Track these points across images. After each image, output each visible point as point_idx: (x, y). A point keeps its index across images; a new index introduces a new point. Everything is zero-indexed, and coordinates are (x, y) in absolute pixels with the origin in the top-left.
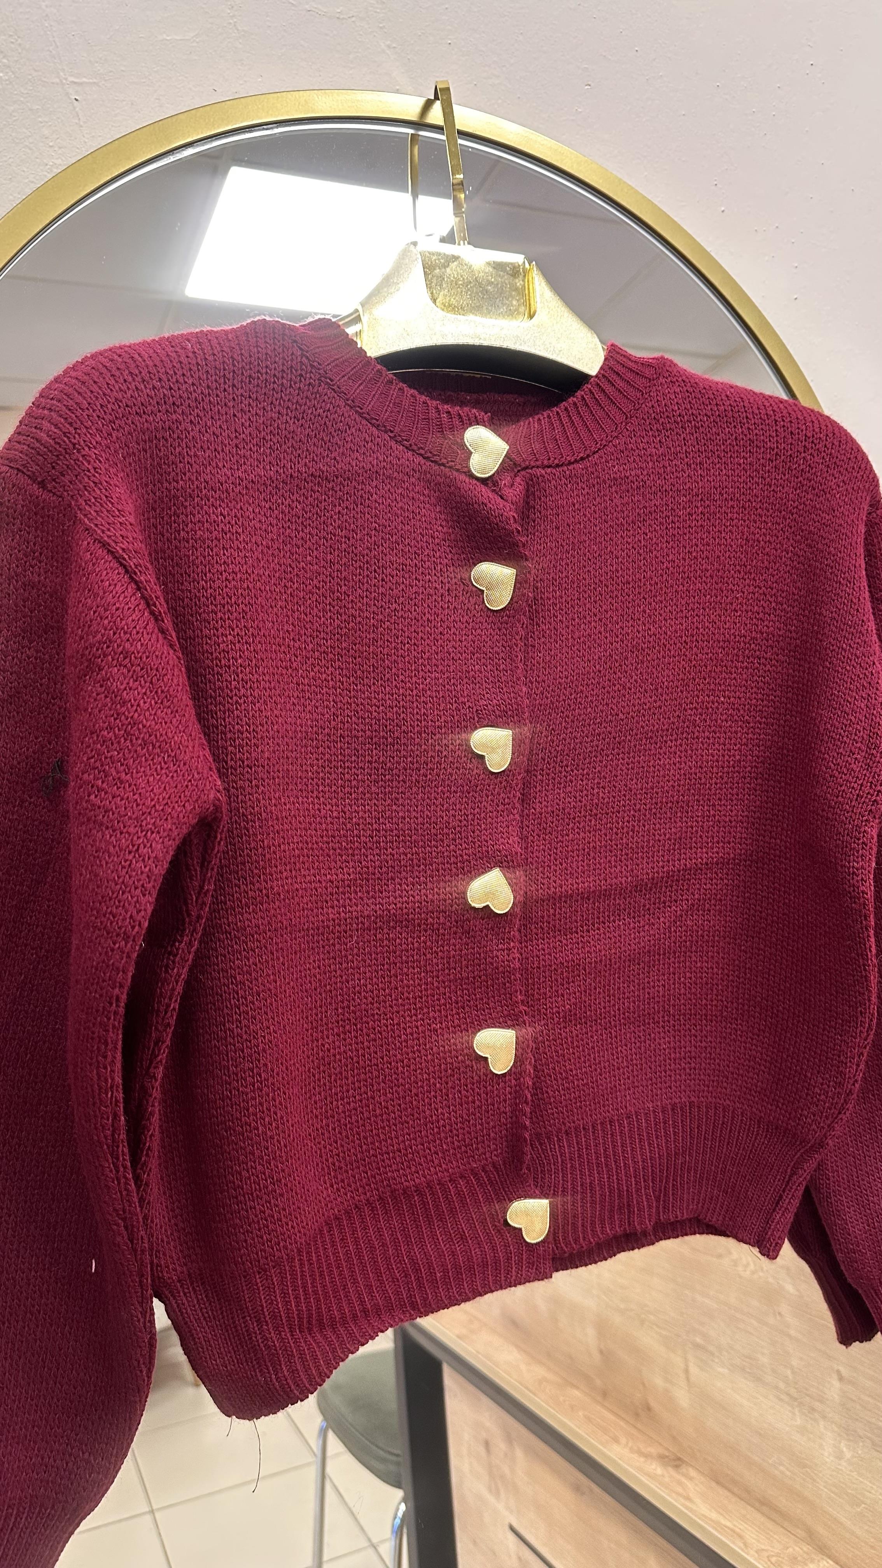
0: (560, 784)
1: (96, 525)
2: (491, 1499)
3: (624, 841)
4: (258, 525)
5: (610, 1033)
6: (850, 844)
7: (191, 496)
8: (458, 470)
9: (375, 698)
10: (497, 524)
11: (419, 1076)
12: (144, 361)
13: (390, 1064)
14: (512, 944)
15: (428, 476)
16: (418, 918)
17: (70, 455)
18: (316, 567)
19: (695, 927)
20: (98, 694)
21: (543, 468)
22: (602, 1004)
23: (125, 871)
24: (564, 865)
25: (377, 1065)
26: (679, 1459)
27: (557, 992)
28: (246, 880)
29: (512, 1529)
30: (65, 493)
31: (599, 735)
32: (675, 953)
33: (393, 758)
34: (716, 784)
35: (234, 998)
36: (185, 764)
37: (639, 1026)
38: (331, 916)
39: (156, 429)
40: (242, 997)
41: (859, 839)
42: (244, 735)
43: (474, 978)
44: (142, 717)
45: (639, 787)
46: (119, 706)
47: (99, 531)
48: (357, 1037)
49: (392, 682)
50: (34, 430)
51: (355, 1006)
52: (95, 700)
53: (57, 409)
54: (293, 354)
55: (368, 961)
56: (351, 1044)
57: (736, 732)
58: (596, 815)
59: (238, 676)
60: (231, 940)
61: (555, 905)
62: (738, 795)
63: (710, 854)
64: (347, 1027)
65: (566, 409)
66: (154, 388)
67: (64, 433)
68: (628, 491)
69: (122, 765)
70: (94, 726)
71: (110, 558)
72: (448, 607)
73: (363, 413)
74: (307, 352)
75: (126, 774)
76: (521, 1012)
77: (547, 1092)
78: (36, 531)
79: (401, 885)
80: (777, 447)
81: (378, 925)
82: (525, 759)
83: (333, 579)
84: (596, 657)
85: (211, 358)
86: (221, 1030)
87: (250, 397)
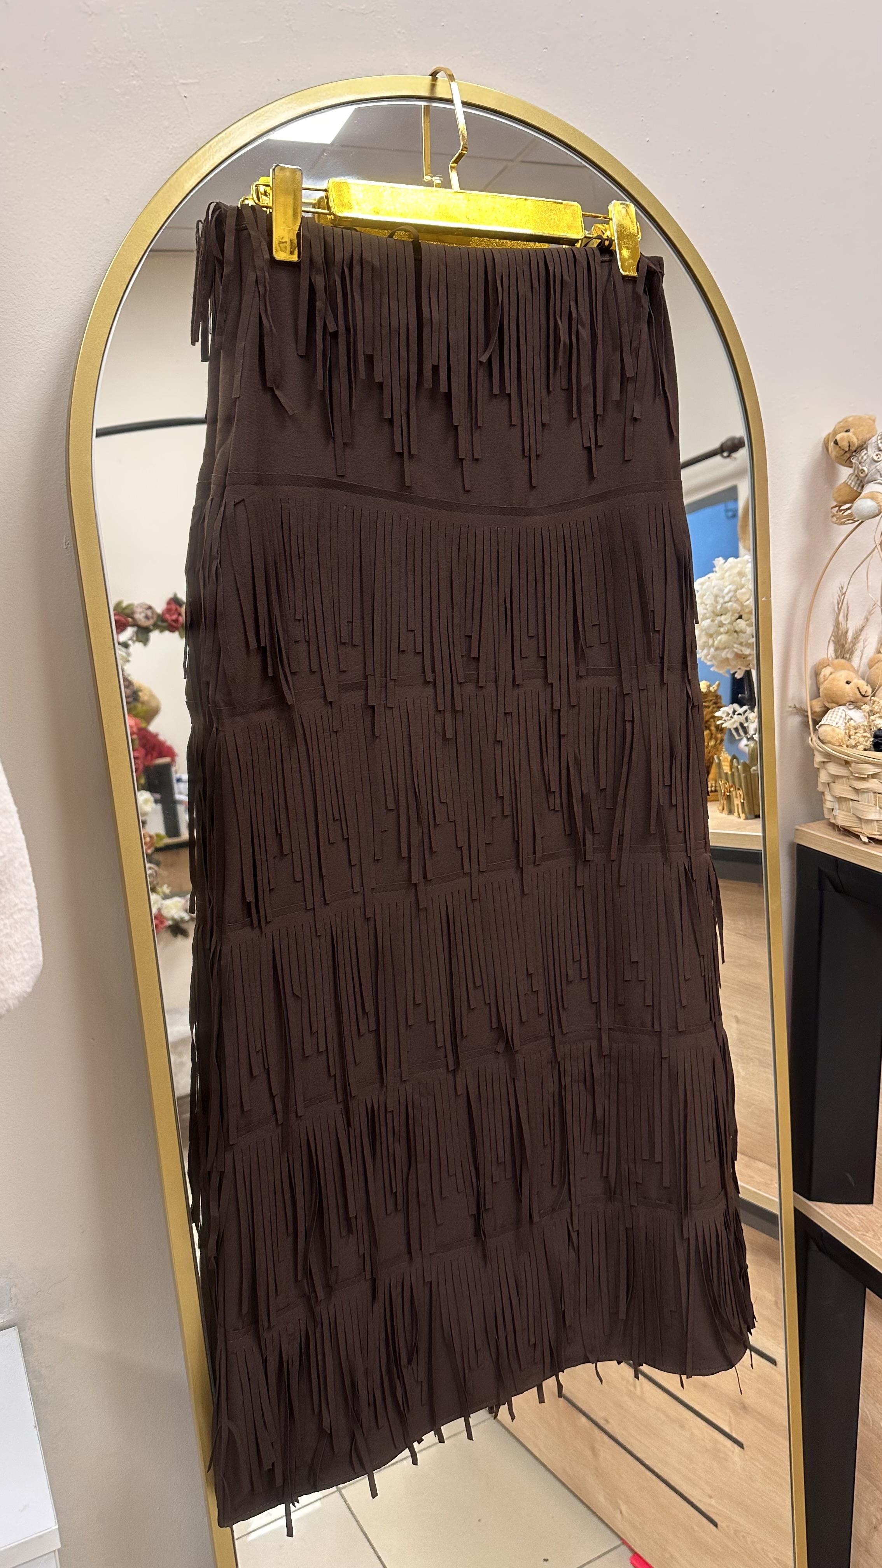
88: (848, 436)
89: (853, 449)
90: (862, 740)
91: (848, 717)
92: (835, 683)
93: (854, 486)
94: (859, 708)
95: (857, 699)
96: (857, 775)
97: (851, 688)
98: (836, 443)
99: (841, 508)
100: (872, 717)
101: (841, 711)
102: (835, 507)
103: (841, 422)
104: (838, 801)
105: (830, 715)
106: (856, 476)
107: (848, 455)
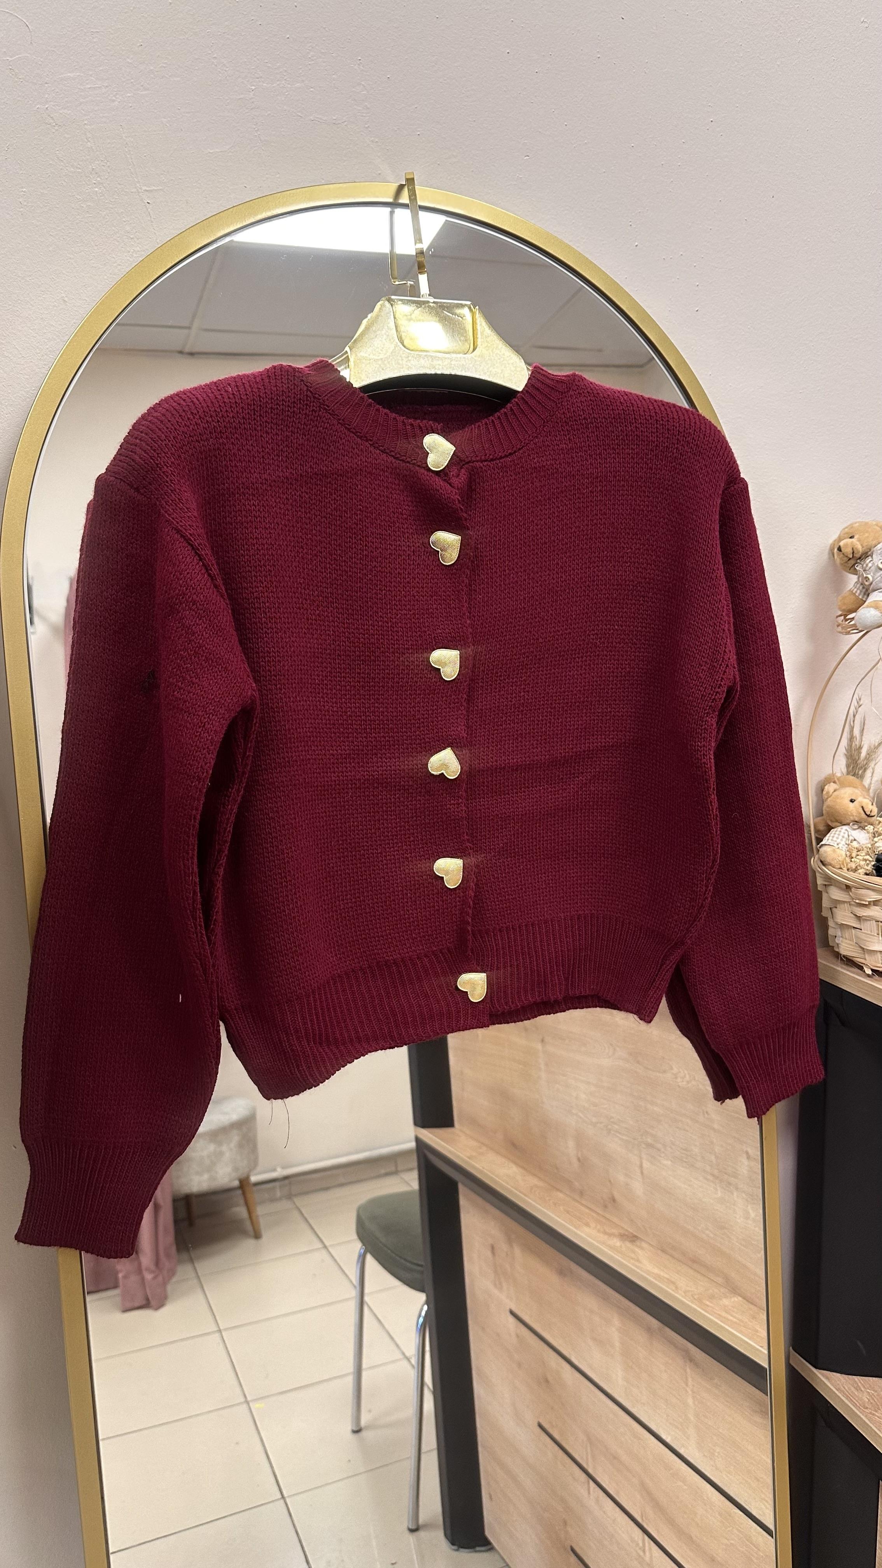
0: (496, 689)
1: (173, 518)
2: (496, 1292)
3: (544, 729)
4: (278, 511)
5: (533, 864)
6: (696, 730)
7: (233, 494)
8: (419, 466)
9: (362, 628)
10: (446, 504)
11: (396, 889)
12: (200, 403)
13: (376, 879)
14: (460, 800)
15: (398, 470)
16: (394, 782)
17: (154, 471)
18: (319, 537)
19: (596, 792)
20: (177, 628)
21: (482, 462)
22: (527, 844)
23: (197, 738)
24: (499, 746)
25: (367, 880)
26: (636, 1236)
27: (494, 834)
28: (274, 751)
29: (512, 1313)
30: (152, 496)
31: (524, 653)
32: (581, 810)
33: (375, 670)
34: (612, 689)
35: (268, 828)
36: (232, 673)
37: (555, 861)
38: (333, 778)
39: (210, 450)
40: (273, 827)
41: (702, 726)
42: (271, 655)
43: (434, 823)
44: (204, 643)
45: (554, 691)
46: (190, 636)
47: (175, 523)
48: (352, 860)
49: (373, 617)
50: (130, 453)
51: (351, 840)
52: (176, 631)
53: (146, 440)
54: (301, 389)
55: (359, 810)
56: (348, 865)
57: (627, 651)
58: (522, 711)
59: (266, 614)
60: (266, 791)
61: (492, 774)
62: (628, 697)
63: (607, 739)
64: (346, 853)
65: (499, 418)
66: (207, 421)
67: (150, 457)
68: (545, 477)
69: (193, 673)
70: (175, 648)
71: (183, 540)
72: (413, 564)
73: (351, 428)
74: (311, 387)
75: (196, 679)
76: (467, 847)
77: (486, 902)
78: (134, 520)
79: (381, 758)
80: (657, 441)
81: (366, 785)
82: (469, 671)
83: (331, 545)
84: (522, 598)
85: (245, 397)
86: (260, 848)
87: (272, 422)
88: (852, 543)
89: (858, 556)
90: (862, 863)
91: (851, 838)
92: (838, 800)
93: (859, 595)
94: (863, 828)
95: (862, 819)
96: (857, 901)
97: (855, 807)
98: (839, 549)
99: (847, 618)
100: (876, 839)
101: (843, 831)
102: (841, 616)
103: (846, 528)
104: (840, 928)
105: (832, 835)
106: (862, 584)
107: (852, 562)
